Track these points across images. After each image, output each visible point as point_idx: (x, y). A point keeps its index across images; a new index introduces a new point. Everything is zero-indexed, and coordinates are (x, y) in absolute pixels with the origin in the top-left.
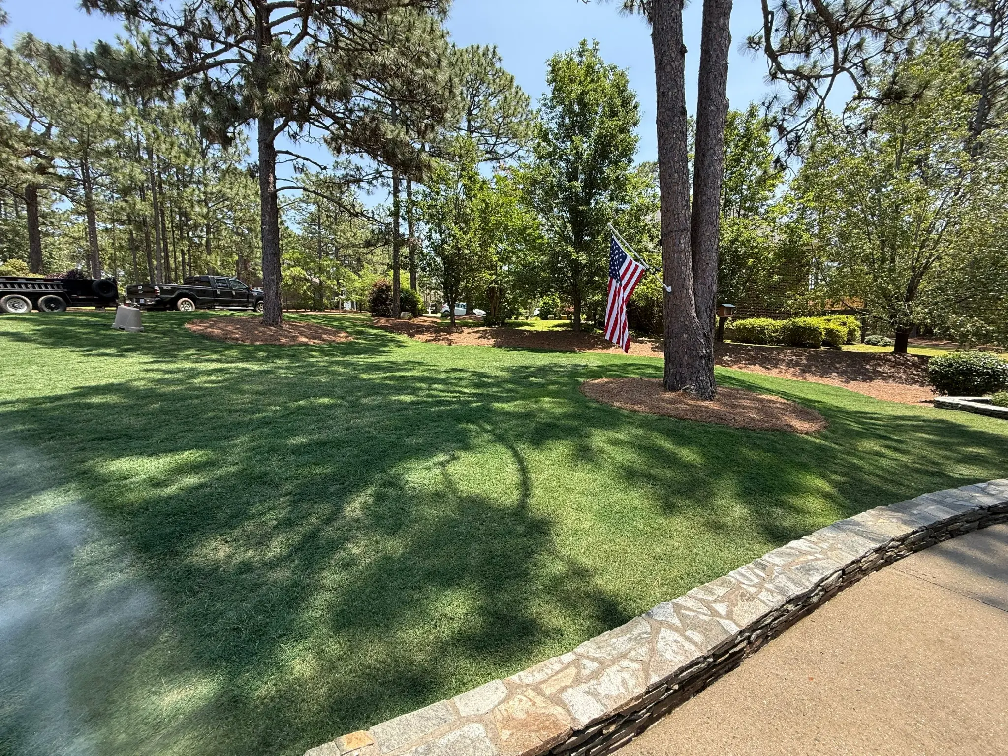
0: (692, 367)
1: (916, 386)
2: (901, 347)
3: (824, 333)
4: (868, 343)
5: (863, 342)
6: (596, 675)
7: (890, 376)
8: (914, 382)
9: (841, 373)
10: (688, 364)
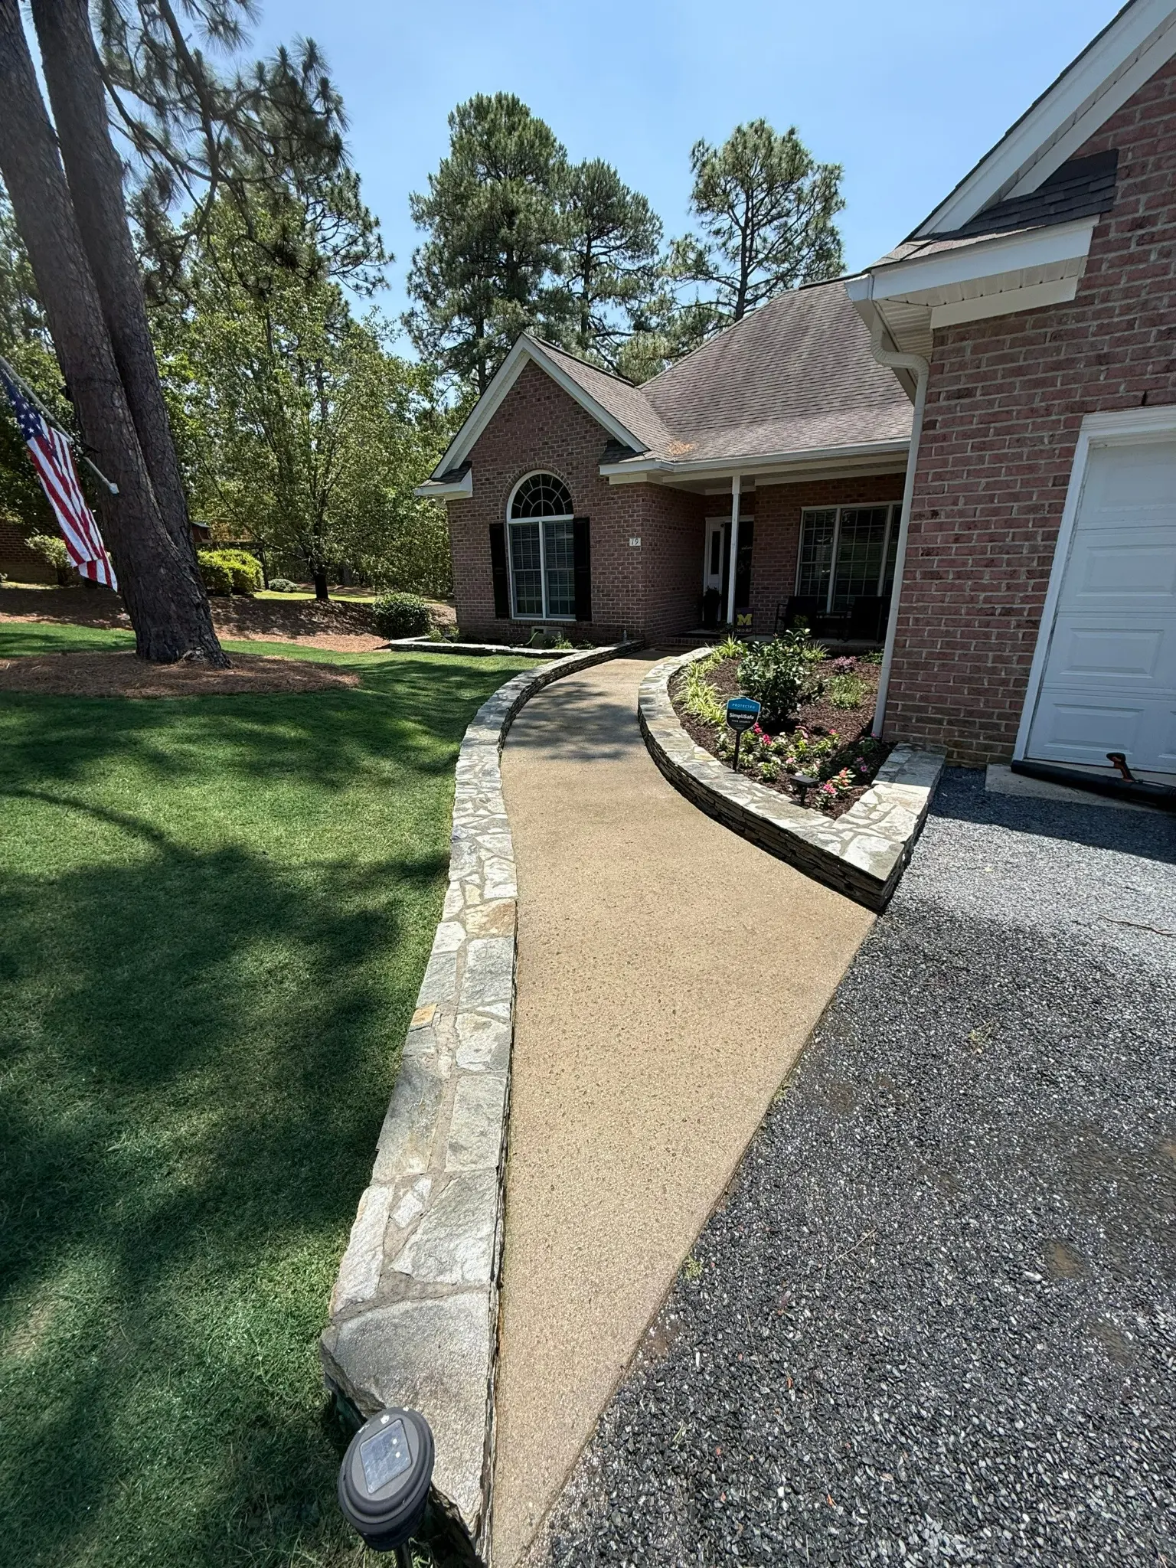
0: (187, 621)
1: (352, 636)
2: (322, 594)
3: (230, 575)
4: (273, 589)
5: (267, 587)
6: (483, 879)
7: (328, 627)
8: (349, 632)
9: (283, 628)
10: (179, 617)
